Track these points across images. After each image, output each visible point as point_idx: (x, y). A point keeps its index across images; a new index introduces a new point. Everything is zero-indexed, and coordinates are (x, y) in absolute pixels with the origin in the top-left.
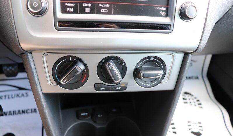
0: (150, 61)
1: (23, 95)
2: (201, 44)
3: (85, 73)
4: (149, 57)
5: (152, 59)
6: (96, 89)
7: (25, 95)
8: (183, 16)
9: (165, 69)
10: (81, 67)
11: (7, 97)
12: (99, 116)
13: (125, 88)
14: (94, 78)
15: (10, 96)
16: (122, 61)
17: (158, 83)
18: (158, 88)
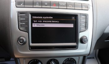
0: (69, 60)
4: (68, 58)
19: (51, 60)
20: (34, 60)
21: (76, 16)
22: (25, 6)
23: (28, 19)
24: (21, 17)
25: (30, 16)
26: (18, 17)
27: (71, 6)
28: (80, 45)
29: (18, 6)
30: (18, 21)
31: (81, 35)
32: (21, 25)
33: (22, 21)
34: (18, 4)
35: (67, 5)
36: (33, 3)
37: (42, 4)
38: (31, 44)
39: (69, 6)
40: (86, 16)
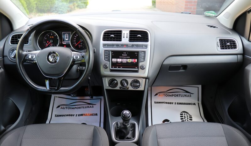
0: (135, 81)
1: (91, 107)
2: (148, 75)
3: (117, 84)
6: (120, 88)
7: (92, 107)
8: (143, 69)
9: (140, 83)
10: (116, 82)
11: (83, 108)
12: (124, 105)
13: (128, 89)
14: (119, 85)
15: (84, 107)
16: (127, 81)
17: (139, 88)
18: (138, 89)
19: (123, 80)
20: (113, 79)
21: (138, 52)
22: (108, 47)
23: (109, 54)
24: (106, 53)
25: (111, 52)
26: (104, 53)
28: (140, 70)
29: (104, 47)
30: (104, 55)
31: (140, 64)
32: (106, 57)
33: (106, 55)
34: (104, 45)
35: (133, 46)
36: (113, 45)
37: (118, 45)
38: (111, 68)
39: (134, 47)
40: (145, 52)
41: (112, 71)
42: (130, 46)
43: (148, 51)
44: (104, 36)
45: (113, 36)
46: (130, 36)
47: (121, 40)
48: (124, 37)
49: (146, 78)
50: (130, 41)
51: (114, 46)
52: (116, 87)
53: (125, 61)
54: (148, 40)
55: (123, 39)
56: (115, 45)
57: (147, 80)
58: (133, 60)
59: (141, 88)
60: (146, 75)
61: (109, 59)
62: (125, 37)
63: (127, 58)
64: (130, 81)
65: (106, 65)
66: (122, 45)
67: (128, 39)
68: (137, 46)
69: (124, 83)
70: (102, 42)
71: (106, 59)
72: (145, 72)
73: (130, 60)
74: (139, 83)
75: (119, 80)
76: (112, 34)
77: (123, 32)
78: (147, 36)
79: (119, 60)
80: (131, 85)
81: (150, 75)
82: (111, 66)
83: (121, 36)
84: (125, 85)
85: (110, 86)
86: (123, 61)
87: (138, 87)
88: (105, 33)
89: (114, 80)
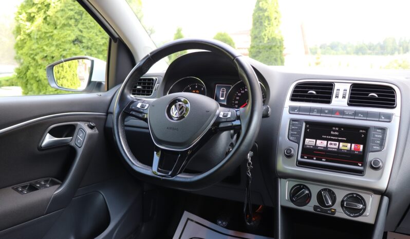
0: (353, 197)
2: (389, 186)
3: (308, 197)
4: (353, 194)
5: (355, 195)
6: (314, 210)
8: (376, 169)
9: (365, 205)
10: (307, 192)
13: (334, 213)
14: (314, 202)
16: (333, 193)
17: (360, 215)
18: (360, 219)
20: (300, 185)
21: (367, 129)
22: (300, 113)
23: (301, 128)
24: (293, 125)
25: (304, 124)
26: (290, 124)
27: (362, 116)
28: (368, 171)
29: (291, 112)
30: (289, 129)
31: (371, 157)
32: (292, 134)
33: (293, 130)
34: (292, 109)
35: (356, 114)
36: (310, 110)
37: (321, 111)
38: (299, 158)
39: (358, 116)
40: (384, 130)
41: (300, 164)
42: (348, 115)
43: (393, 128)
44: (294, 91)
45: (314, 92)
46: (351, 94)
47: (329, 102)
48: (337, 97)
49: (382, 193)
50: (349, 105)
51: (315, 112)
52: (305, 204)
53: (333, 145)
54: (394, 104)
55: (334, 99)
56: (316, 110)
57: (386, 199)
58: (353, 145)
59: (368, 217)
60: (383, 185)
61: (299, 139)
62: (341, 96)
63: (340, 141)
64: (341, 194)
65: (291, 151)
66: (332, 112)
67: (346, 100)
68: (367, 115)
69: (325, 196)
70: (288, 103)
71: (291, 138)
72: (380, 177)
73: (346, 146)
74: (362, 204)
75: (315, 189)
76: (312, 89)
77: (337, 86)
78: (394, 97)
79: (321, 144)
80: (342, 205)
81: (394, 187)
82: (302, 153)
83: (331, 93)
84: (328, 203)
85: (292, 201)
86: (329, 146)
87: (360, 212)
88: (297, 87)
89: (303, 188)
